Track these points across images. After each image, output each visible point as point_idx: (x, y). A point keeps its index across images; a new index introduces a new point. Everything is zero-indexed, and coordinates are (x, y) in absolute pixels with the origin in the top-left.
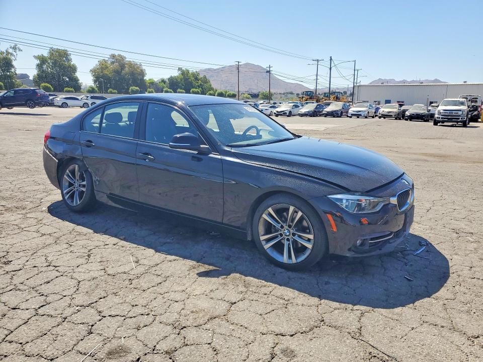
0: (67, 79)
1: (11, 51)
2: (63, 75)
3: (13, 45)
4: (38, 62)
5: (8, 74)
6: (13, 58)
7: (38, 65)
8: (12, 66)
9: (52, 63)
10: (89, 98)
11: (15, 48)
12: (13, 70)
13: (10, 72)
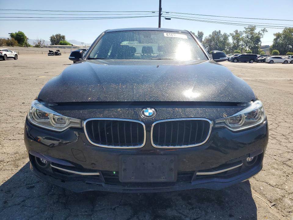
0: (291, 47)
1: (261, 32)
2: (289, 44)
3: (263, 29)
4: (275, 37)
5: (257, 46)
6: (261, 36)
7: (274, 39)
8: (260, 41)
9: (284, 37)
10: (290, 57)
11: (263, 31)
12: (260, 43)
13: (257, 45)
